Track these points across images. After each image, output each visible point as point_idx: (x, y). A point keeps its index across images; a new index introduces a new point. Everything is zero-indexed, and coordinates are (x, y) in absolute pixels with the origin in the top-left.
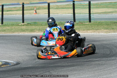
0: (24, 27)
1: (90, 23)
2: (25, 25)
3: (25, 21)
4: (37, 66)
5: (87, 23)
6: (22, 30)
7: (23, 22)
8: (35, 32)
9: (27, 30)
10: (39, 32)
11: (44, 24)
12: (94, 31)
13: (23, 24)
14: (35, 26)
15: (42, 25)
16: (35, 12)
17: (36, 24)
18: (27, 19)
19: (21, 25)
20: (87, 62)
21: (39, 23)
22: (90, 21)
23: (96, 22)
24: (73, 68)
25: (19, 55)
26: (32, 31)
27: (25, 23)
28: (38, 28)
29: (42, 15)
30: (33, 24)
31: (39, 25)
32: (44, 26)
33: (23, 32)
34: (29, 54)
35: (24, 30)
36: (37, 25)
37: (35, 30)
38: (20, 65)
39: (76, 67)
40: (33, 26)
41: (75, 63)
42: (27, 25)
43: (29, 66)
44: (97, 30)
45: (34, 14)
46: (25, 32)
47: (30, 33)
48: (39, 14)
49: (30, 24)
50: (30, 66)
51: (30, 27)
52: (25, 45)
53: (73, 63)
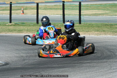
0: (11, 28)
1: (81, 25)
2: (13, 25)
3: (12, 21)
4: (26, 67)
5: (77, 25)
6: (10, 30)
7: (11, 22)
8: (23, 32)
9: (15, 30)
10: (27, 33)
11: (32, 25)
12: (85, 33)
13: (10, 24)
14: (23, 26)
15: (30, 26)
16: (22, 12)
17: (24, 24)
18: (14, 20)
19: (9, 25)
20: (77, 63)
21: (27, 24)
22: (80, 23)
23: (87, 24)
24: (63, 69)
25: (8, 56)
26: (20, 31)
27: (13, 23)
28: (26, 29)
29: (29, 15)
30: (21, 24)
31: (27, 26)
32: (32, 27)
33: (10, 32)
34: (18, 55)
35: (12, 31)
36: (25, 26)
37: (23, 31)
38: (9, 65)
39: (67, 69)
40: (21, 27)
41: (65, 65)
42: (14, 25)
43: (18, 67)
44: (87, 32)
45: (22, 14)
46: (13, 32)
47: (18, 33)
48: (26, 14)
49: (18, 24)
50: (20, 66)
51: (18, 28)
52: (13, 46)
53: (64, 65)
